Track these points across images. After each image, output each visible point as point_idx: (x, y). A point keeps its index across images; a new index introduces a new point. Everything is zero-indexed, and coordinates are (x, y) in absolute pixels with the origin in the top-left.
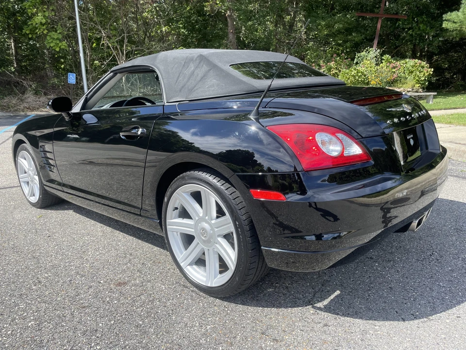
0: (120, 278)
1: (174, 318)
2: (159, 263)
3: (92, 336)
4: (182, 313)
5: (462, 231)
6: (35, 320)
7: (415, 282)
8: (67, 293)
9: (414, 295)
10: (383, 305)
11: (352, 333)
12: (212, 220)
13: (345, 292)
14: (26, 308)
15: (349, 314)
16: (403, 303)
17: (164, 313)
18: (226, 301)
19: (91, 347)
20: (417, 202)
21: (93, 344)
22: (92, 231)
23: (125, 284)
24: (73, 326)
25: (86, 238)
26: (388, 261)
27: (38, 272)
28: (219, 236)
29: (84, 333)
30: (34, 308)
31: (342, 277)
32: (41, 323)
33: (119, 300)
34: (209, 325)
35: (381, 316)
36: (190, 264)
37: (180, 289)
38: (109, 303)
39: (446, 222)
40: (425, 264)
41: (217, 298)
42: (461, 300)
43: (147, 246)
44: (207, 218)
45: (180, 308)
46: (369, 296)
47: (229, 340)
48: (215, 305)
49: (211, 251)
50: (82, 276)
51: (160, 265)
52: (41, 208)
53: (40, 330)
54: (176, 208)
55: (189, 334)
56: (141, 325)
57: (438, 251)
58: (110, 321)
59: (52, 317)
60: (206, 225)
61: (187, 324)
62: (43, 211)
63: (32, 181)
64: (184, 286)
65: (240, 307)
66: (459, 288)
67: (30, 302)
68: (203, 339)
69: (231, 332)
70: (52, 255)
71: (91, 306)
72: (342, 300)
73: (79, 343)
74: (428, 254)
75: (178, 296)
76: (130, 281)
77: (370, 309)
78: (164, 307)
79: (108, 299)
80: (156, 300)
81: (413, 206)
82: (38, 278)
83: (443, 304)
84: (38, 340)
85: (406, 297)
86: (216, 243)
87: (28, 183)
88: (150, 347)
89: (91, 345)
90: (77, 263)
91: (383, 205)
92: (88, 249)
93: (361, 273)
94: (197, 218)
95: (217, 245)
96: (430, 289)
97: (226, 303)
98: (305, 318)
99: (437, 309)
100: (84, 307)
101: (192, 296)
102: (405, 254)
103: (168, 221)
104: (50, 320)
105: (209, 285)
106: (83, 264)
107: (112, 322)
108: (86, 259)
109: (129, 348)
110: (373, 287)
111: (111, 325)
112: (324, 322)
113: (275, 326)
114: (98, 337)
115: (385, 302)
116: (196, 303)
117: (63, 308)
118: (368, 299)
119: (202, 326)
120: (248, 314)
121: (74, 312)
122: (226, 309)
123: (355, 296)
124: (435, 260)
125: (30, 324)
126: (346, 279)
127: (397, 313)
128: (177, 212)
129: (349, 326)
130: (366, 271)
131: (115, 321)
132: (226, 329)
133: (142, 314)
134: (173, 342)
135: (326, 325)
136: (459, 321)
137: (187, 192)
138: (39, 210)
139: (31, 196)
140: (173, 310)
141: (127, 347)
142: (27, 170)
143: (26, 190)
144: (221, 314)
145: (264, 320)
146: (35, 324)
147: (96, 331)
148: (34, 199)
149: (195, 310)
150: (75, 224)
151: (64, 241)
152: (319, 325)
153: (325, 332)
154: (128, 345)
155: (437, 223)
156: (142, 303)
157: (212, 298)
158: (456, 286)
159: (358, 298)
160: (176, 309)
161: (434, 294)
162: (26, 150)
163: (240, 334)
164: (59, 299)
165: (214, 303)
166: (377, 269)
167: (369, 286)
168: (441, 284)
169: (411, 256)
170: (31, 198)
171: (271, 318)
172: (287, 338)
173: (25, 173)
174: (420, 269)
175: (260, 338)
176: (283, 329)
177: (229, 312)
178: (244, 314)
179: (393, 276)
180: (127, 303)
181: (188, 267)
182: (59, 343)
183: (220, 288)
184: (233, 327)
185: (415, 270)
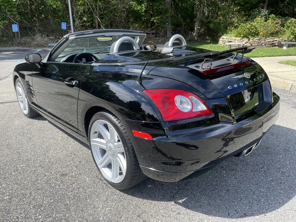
0: (64, 171)
1: (88, 201)
2: (90, 162)
3: (38, 209)
4: (94, 198)
5: (288, 151)
6: (9, 195)
7: (245, 187)
8: (31, 179)
9: (241, 196)
10: (219, 202)
11: (193, 220)
12: (115, 142)
13: (198, 191)
14: (6, 187)
15: (195, 207)
16: (232, 201)
17: (84, 197)
18: (122, 192)
19: (36, 216)
20: (257, 131)
21: (38, 215)
22: (56, 136)
23: (66, 175)
24: (29, 202)
25: (51, 141)
26: (233, 170)
27: (18, 163)
28: (119, 153)
29: (34, 207)
30: (10, 187)
31: (199, 179)
32: (12, 198)
33: (59, 186)
34: (108, 208)
35: (215, 210)
36: (104, 167)
37: (97, 181)
38: (53, 187)
39: (280, 144)
40: (256, 174)
41: (117, 189)
42: (271, 202)
44: (112, 141)
45: (94, 194)
46: (212, 194)
47: (117, 219)
48: (115, 194)
49: (115, 162)
50: (43, 168)
52: (30, 118)
53: (11, 202)
54: (96, 132)
55: (94, 213)
56: (68, 205)
57: (267, 165)
58: (51, 200)
59: (19, 194)
60: (112, 145)
61: (95, 206)
62: (31, 120)
63: (25, 101)
64: (100, 179)
65: (130, 197)
66: (272, 194)
67: (9, 183)
68: (102, 217)
69: (119, 214)
70: (28, 152)
71: (43, 188)
72: (194, 197)
73: (30, 213)
74: (260, 166)
75: (95, 186)
76: (69, 173)
77: (210, 204)
78: (85, 193)
79: (53, 185)
80: (81, 187)
81: (253, 134)
82: (17, 167)
83: (258, 205)
84: (8, 209)
85: (236, 197)
86: (117, 157)
87: (23, 101)
88: (69, 220)
89: (36, 215)
90: (41, 158)
92: (51, 149)
93: (213, 177)
94: (107, 140)
95: (118, 158)
96: (253, 193)
97: (122, 193)
98: (167, 207)
99: (253, 208)
100: (38, 189)
101: (103, 187)
102: (245, 166)
103: (91, 139)
104: (17, 196)
105: (113, 182)
106: (45, 159)
107: (52, 201)
108: (48, 156)
109: (57, 219)
110: (216, 188)
111: (51, 203)
112: (178, 211)
113: (147, 212)
114: (41, 210)
115: (221, 200)
116: (104, 192)
117: (27, 189)
118: (211, 197)
119: (103, 208)
120: (133, 202)
121: (32, 192)
122: (121, 197)
123: (203, 194)
124: (263, 172)
125: (5, 198)
126: (202, 181)
127: (226, 208)
128: (97, 134)
129: (193, 216)
130: (216, 176)
131: (54, 200)
132: (117, 211)
133: (70, 197)
134: (83, 217)
135: (179, 213)
136: (265, 218)
137: (102, 124)
138: (29, 119)
139: (24, 110)
140: (89, 196)
141: (56, 218)
142: (21, 94)
143: (22, 106)
144: (117, 200)
145: (142, 207)
146: (9, 198)
147: (41, 206)
148: (26, 112)
149: (102, 196)
150: (47, 131)
151: (38, 142)
152: (174, 213)
153: (176, 218)
154: (57, 217)
155: (274, 144)
156: (72, 189)
157: (115, 189)
158: (271, 192)
159: (205, 196)
160: (91, 195)
161: (255, 197)
162: (20, 82)
163: (124, 216)
164: (25, 182)
165: (115, 192)
166: (223, 176)
167: (214, 187)
168: (262, 190)
169: (249, 167)
170: (24, 111)
171: (146, 206)
172: (152, 220)
173: (21, 95)
174: (251, 178)
175: (136, 219)
176: (152, 214)
177: (122, 199)
178: (131, 202)
179: (232, 181)
180: (64, 188)
181: (103, 168)
182: (19, 212)
184: (121, 210)
185: (247, 178)
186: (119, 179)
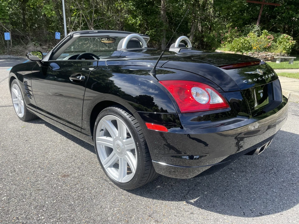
0: (66, 172)
1: (94, 201)
2: (93, 163)
3: (40, 210)
4: (101, 199)
5: (295, 154)
6: (7, 196)
7: (257, 188)
8: (30, 180)
9: (254, 196)
10: (233, 202)
11: (208, 220)
12: (124, 139)
13: (209, 192)
14: (3, 188)
15: (208, 207)
16: (246, 201)
17: (89, 197)
18: (130, 192)
19: (38, 217)
20: (265, 133)
21: (40, 215)
22: (54, 139)
23: (68, 176)
24: (30, 202)
25: (50, 143)
26: (242, 172)
27: (15, 164)
28: (128, 150)
29: (35, 208)
30: (8, 188)
31: (209, 180)
32: (10, 198)
33: (62, 187)
34: (116, 208)
35: (230, 210)
36: (110, 167)
37: (102, 182)
38: (55, 188)
39: (286, 147)
40: (266, 176)
41: (124, 190)
42: (286, 202)
43: (87, 151)
44: (120, 138)
45: (100, 195)
46: (225, 195)
47: (127, 219)
48: (123, 195)
49: (122, 159)
50: (42, 169)
51: (93, 164)
52: (26, 121)
53: (9, 203)
54: (102, 130)
55: (102, 213)
56: (72, 205)
57: (276, 167)
58: (53, 200)
59: (18, 195)
60: (120, 142)
61: (102, 206)
62: (27, 123)
63: (20, 104)
64: (105, 180)
65: (139, 197)
66: (286, 194)
67: (6, 184)
68: (110, 217)
69: (129, 214)
70: (26, 153)
71: (44, 189)
72: (206, 197)
73: (31, 214)
74: (270, 168)
75: (100, 187)
76: (71, 174)
77: (223, 204)
78: (90, 193)
79: (55, 186)
80: (86, 188)
81: (261, 136)
82: (14, 168)
83: (273, 204)
84: (6, 209)
85: (249, 197)
86: (126, 155)
87: (18, 104)
88: (75, 220)
89: (38, 215)
90: (40, 159)
91: (237, 135)
92: (50, 151)
93: (223, 178)
94: (115, 138)
95: (126, 156)
96: (266, 193)
97: (130, 194)
98: (179, 207)
99: (268, 207)
100: (39, 190)
101: (109, 187)
102: (254, 168)
103: (96, 137)
104: (16, 197)
105: (120, 181)
106: (44, 161)
107: (55, 201)
108: (47, 158)
109: (62, 219)
110: (228, 189)
111: (54, 203)
112: (191, 211)
113: (159, 212)
114: (43, 211)
115: (234, 200)
116: (110, 192)
117: (26, 189)
118: (223, 197)
119: (111, 208)
120: (142, 202)
121: (32, 192)
122: (129, 198)
123: (215, 194)
124: (273, 174)
125: (3, 199)
126: (212, 182)
127: (241, 208)
128: (103, 132)
129: (207, 215)
130: (226, 178)
131: (56, 201)
132: (126, 211)
133: (75, 197)
134: (90, 217)
135: (192, 213)
136: (281, 217)
137: (109, 120)
138: (24, 122)
139: (19, 113)
140: (95, 196)
141: (61, 219)
142: (17, 96)
143: (17, 109)
144: (125, 201)
145: (153, 207)
146: (7, 199)
147: (43, 206)
148: (21, 115)
149: (109, 197)
150: (44, 134)
151: (35, 145)
152: (187, 213)
153: (190, 218)
154: (61, 217)
155: (280, 147)
156: (76, 190)
157: (121, 190)
158: (284, 192)
159: (217, 196)
160: (97, 195)
161: (268, 197)
162: (16, 83)
163: (134, 216)
164: (24, 183)
165: (122, 193)
166: (233, 177)
167: (226, 188)
168: (274, 190)
169: (258, 169)
171: (157, 206)
172: (165, 220)
173: (17, 98)
174: (262, 179)
175: (147, 219)
176: (164, 214)
177: (131, 200)
178: (140, 202)
179: (243, 182)
180: (67, 189)
181: (108, 168)
182: (19, 213)
183: (126, 184)
184: (131, 210)
185: (258, 179)
186: (126, 179)
